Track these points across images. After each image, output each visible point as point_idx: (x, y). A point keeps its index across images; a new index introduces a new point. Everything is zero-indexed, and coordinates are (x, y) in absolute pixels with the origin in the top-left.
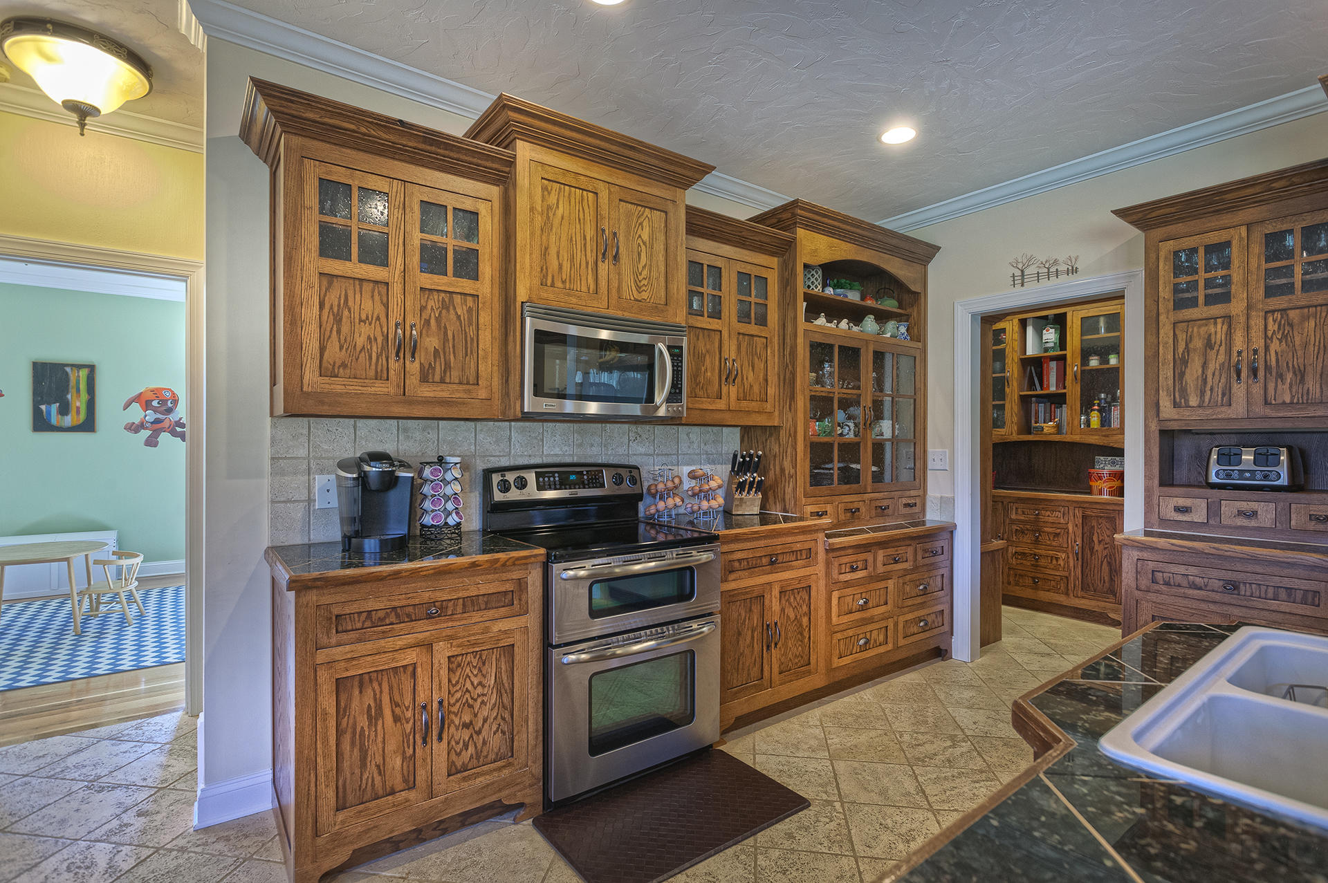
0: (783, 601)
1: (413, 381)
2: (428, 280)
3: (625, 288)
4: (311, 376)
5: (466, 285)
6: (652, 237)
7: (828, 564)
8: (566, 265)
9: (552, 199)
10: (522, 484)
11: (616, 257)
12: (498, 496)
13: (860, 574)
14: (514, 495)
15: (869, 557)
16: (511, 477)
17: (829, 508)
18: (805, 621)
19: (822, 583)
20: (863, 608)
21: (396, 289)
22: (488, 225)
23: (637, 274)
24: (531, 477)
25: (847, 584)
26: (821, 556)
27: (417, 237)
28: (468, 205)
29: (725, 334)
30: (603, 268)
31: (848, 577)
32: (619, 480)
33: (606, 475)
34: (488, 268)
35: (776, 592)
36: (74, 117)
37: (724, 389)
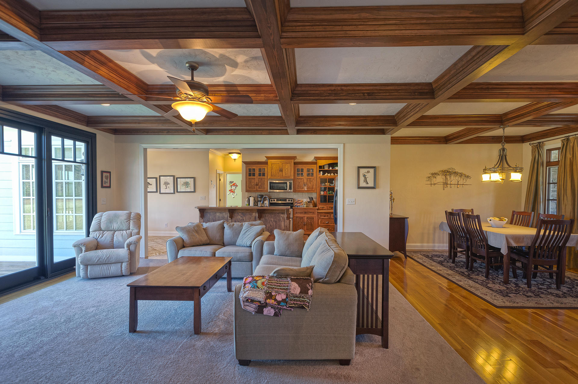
0: (308, 219)
1: (258, 188)
2: (259, 177)
3: (283, 175)
4: (248, 188)
5: (264, 177)
6: (288, 167)
7: (318, 215)
8: (275, 174)
9: (273, 166)
10: (274, 200)
11: (282, 171)
12: (271, 202)
13: (327, 217)
14: (273, 202)
15: (329, 215)
16: (273, 200)
17: (325, 206)
18: (313, 223)
19: (316, 218)
20: (327, 223)
21: (256, 178)
22: (266, 170)
23: (285, 173)
24: (276, 200)
25: (323, 219)
26: (316, 213)
27: (258, 172)
28: (264, 168)
29: (304, 179)
30: (280, 173)
31: (323, 217)
32: (289, 201)
33: (287, 200)
34: (266, 175)
35: (306, 218)
36: (234, 160)
37: (304, 187)
